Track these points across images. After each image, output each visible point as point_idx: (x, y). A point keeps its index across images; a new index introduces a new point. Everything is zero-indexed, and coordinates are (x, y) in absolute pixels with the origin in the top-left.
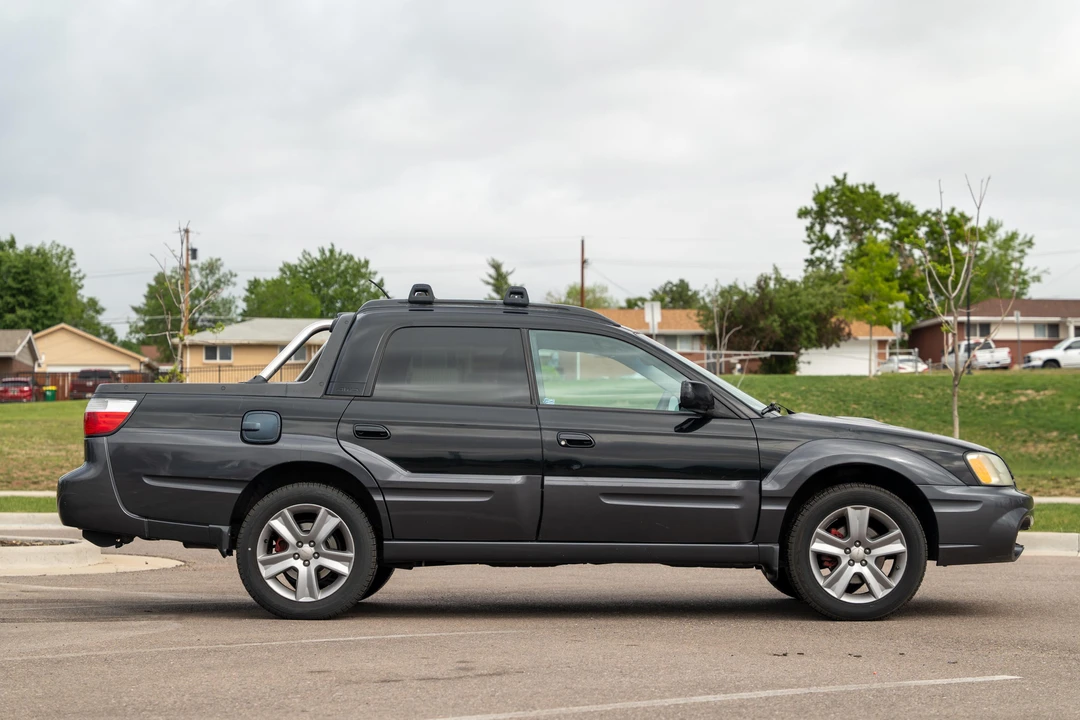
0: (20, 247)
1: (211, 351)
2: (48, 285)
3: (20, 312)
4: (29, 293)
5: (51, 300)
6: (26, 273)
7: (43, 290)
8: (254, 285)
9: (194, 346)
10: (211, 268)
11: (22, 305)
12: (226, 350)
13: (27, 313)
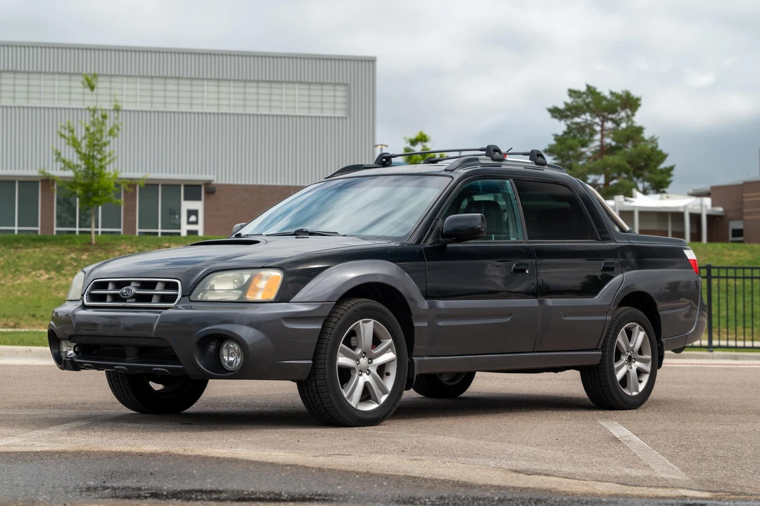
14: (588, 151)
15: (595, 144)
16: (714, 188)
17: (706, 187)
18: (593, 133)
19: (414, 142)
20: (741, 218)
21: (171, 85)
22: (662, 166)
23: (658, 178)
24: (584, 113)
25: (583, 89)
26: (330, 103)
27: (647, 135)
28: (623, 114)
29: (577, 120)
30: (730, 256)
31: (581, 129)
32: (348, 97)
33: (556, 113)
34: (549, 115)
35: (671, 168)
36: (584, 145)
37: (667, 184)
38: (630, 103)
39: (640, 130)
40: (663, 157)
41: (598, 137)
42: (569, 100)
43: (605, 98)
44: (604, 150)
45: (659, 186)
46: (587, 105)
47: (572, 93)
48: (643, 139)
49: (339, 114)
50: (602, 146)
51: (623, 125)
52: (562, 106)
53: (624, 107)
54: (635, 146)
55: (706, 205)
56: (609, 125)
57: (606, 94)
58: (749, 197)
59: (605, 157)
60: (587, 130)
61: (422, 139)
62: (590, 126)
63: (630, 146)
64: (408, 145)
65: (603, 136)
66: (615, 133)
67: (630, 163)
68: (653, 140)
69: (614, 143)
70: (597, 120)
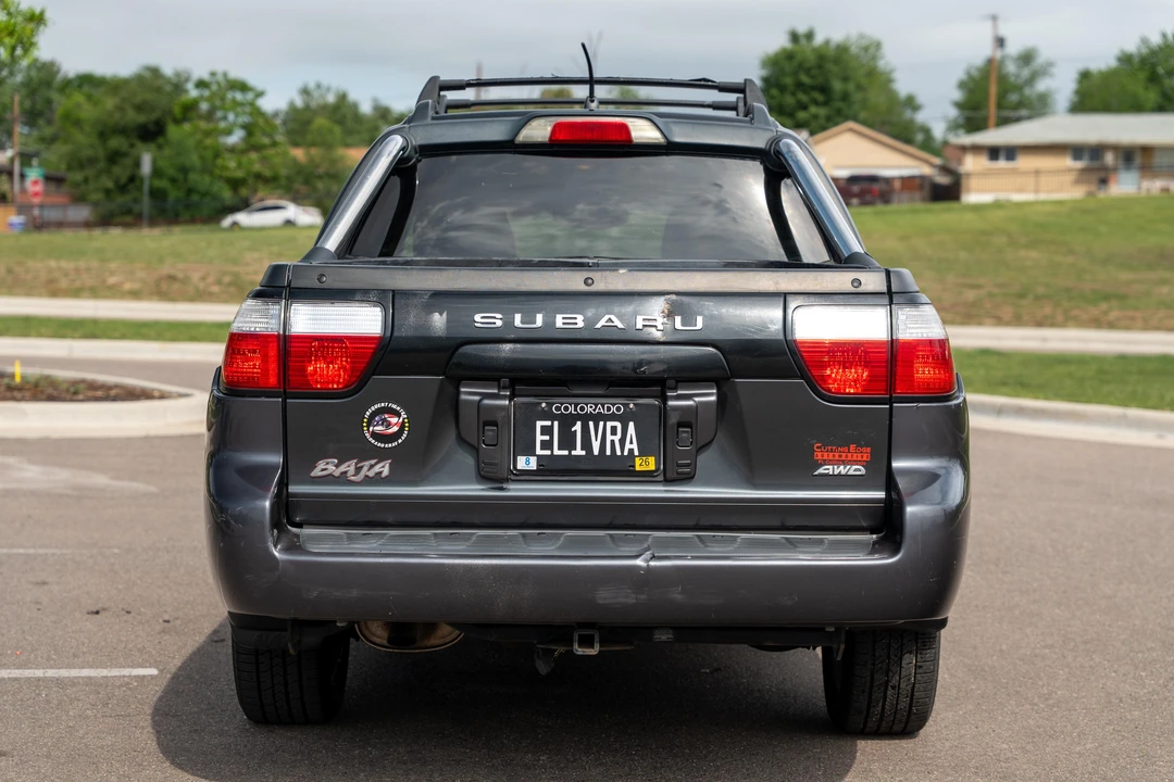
0: (819, 40)
1: (994, 152)
2: (845, 79)
3: (813, 109)
4: (825, 89)
5: (845, 97)
6: (820, 67)
7: (837, 86)
8: (1085, 76)
9: (976, 149)
10: (1027, 58)
11: (816, 103)
12: (1011, 152)
13: (822, 111)
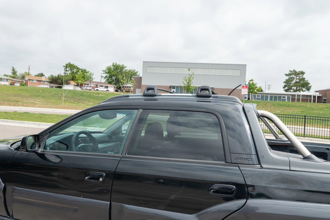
14: (293, 82)
15: (294, 81)
16: (320, 90)
17: (318, 90)
18: (294, 79)
19: (250, 81)
20: (326, 97)
21: (207, 70)
22: (309, 86)
23: (308, 88)
24: (292, 75)
25: (293, 70)
26: (237, 73)
27: (306, 79)
28: (301, 75)
29: (291, 76)
30: (321, 106)
31: (292, 78)
32: (240, 72)
33: (286, 75)
34: (285, 75)
35: (311, 86)
36: (292, 81)
37: (310, 89)
38: (303, 73)
39: (305, 78)
40: (309, 84)
41: (295, 80)
42: (289, 73)
43: (297, 72)
44: (296, 82)
45: (308, 89)
46: (293, 73)
47: (290, 71)
48: (305, 80)
49: (239, 75)
50: (296, 81)
51: (301, 77)
52: (288, 74)
53: (301, 74)
54: (303, 82)
55: (318, 94)
56: (298, 77)
57: (298, 71)
58: (328, 93)
59: (296, 84)
60: (293, 78)
61: (252, 80)
62: (294, 77)
63: (302, 81)
64: (249, 81)
65: (296, 79)
66: (299, 79)
67: (302, 85)
68: (307, 80)
69: (298, 81)
70: (295, 76)
